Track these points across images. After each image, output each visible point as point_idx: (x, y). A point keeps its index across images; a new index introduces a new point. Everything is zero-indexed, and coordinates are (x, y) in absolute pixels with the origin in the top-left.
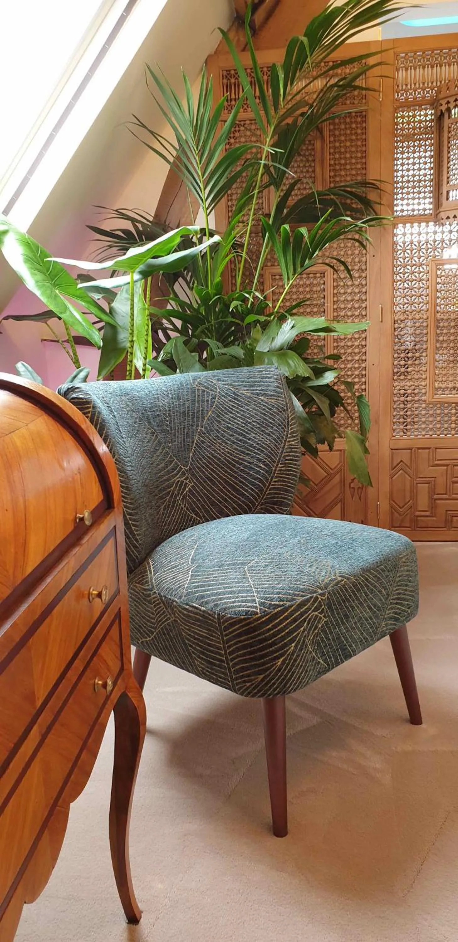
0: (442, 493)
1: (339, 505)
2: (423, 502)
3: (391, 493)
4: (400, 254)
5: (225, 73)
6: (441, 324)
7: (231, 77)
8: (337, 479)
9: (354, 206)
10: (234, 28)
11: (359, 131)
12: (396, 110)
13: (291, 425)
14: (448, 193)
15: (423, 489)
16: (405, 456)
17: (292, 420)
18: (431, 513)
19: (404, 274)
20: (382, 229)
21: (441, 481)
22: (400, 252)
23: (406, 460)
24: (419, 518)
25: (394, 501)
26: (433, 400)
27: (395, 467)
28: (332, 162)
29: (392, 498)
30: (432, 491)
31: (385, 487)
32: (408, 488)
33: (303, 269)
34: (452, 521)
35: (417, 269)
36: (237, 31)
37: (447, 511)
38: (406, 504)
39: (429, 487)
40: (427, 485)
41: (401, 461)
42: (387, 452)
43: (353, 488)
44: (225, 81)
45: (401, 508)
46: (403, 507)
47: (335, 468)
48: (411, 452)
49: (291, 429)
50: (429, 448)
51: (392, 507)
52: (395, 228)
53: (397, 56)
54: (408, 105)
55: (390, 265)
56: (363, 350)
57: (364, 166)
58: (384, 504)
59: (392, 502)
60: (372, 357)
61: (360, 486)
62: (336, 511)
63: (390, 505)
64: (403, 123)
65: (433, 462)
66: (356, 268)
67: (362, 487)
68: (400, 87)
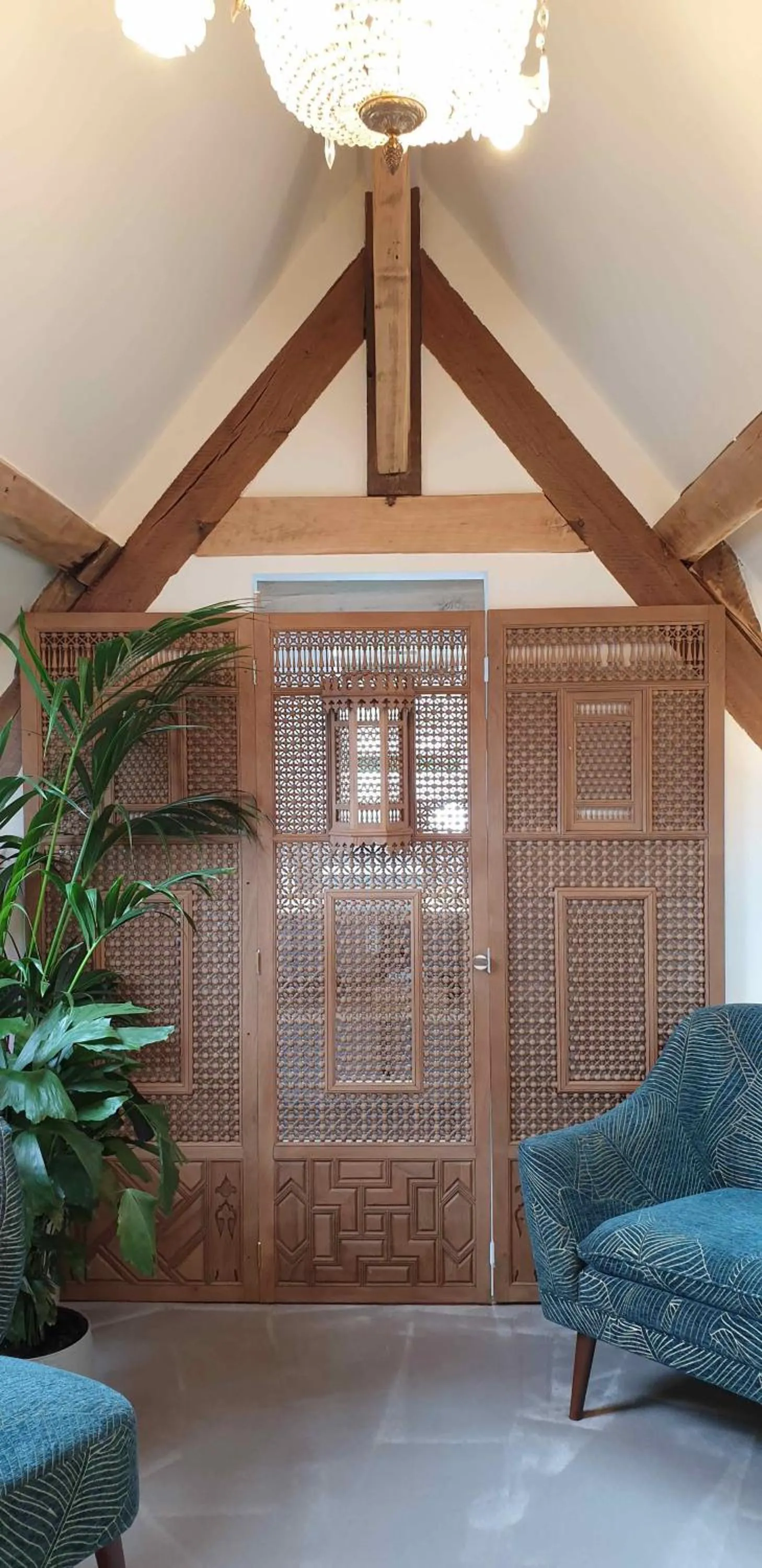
0: (350, 1228)
1: (201, 1246)
2: (323, 1242)
3: (277, 1228)
4: (285, 881)
5: (43, 636)
6: (343, 980)
7: (52, 640)
8: (197, 1205)
9: (221, 816)
10: (58, 580)
11: (228, 720)
12: (275, 697)
13: (8, 1210)
14: (337, 812)
15: (323, 1221)
16: (295, 1171)
17: (10, 1202)
18: (336, 1259)
19: (291, 909)
20: (259, 848)
21: (348, 1210)
22: (284, 878)
23: (298, 1177)
24: (318, 1268)
25: (282, 1241)
26: (334, 1089)
27: (281, 1189)
28: (191, 757)
29: (277, 1233)
30: (336, 1225)
31: (268, 1219)
32: (300, 1218)
33: (121, 920)
34: (366, 1271)
35: (309, 903)
36: (63, 586)
37: (358, 1257)
38: (298, 1246)
39: (331, 1218)
40: (328, 1216)
41: (291, 1179)
42: (270, 1165)
43: (222, 1219)
44: (44, 645)
45: (292, 1251)
46: (296, 1248)
47: (195, 1187)
48: (304, 1166)
49: (8, 1216)
50: (330, 1160)
51: (278, 1250)
52: (276, 847)
53: (274, 633)
54: (291, 693)
55: (271, 897)
56: (235, 1012)
57: (235, 764)
58: (266, 1245)
59: (278, 1242)
60: (247, 1023)
61: (232, 1215)
62: (197, 1254)
63: (276, 1246)
64: (285, 713)
65: (335, 1181)
66: (225, 897)
67: (237, 1216)
68: (281, 670)
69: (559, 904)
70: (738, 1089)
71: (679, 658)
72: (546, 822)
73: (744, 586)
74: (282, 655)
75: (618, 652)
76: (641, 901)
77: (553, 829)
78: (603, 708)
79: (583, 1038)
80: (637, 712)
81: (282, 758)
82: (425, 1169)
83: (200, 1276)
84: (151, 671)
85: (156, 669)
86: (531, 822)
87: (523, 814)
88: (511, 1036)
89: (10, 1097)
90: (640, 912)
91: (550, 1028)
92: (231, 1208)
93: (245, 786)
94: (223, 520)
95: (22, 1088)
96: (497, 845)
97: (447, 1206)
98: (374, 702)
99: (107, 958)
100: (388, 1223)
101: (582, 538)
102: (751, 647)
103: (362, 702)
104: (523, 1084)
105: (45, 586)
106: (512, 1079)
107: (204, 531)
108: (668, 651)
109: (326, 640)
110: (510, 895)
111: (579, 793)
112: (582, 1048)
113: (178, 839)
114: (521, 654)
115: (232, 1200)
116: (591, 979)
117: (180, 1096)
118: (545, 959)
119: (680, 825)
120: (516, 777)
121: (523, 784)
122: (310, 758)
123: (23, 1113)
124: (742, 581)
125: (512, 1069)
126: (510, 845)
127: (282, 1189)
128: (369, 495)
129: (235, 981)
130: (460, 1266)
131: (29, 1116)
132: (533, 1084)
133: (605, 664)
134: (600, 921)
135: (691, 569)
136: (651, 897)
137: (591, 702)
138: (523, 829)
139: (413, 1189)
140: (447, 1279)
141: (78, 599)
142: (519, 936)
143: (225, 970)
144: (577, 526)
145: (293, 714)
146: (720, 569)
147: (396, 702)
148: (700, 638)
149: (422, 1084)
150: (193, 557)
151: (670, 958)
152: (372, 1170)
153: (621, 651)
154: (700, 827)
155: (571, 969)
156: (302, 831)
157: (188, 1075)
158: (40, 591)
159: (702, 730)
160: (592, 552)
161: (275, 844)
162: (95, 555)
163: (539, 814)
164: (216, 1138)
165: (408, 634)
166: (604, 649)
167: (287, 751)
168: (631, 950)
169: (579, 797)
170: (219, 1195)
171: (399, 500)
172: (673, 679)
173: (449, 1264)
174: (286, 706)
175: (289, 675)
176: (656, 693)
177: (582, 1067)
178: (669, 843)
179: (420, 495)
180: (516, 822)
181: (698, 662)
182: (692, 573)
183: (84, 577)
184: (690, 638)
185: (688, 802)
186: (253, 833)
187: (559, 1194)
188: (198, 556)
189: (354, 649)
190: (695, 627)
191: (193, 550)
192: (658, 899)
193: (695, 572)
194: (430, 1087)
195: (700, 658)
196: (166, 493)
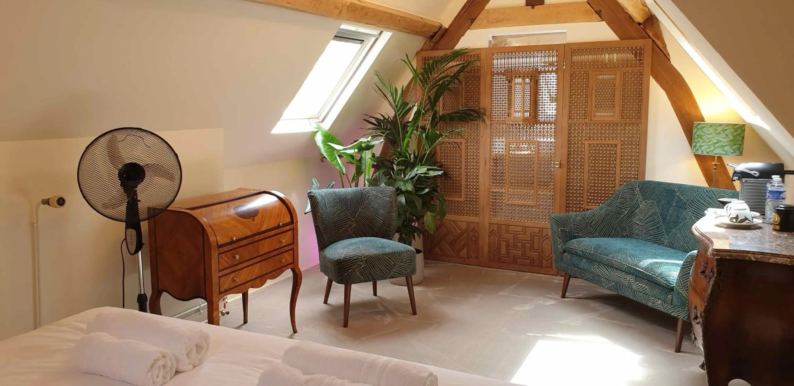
0: (512, 247)
1: (466, 247)
2: (503, 251)
3: (489, 244)
5: (423, 58)
7: (426, 60)
8: (465, 235)
9: (474, 115)
11: (477, 83)
12: (493, 76)
15: (503, 243)
16: (495, 228)
18: (507, 256)
20: (486, 126)
21: (511, 241)
24: (501, 258)
26: (508, 203)
28: (466, 96)
29: (489, 246)
30: (507, 246)
31: (486, 241)
32: (496, 242)
34: (517, 261)
36: (429, 42)
37: (514, 256)
39: (506, 243)
41: (494, 230)
42: (487, 225)
43: (473, 240)
44: (424, 61)
46: (495, 251)
47: (465, 230)
48: (498, 226)
49: (394, 209)
50: (506, 225)
51: (489, 251)
52: (491, 126)
53: (493, 54)
54: (498, 74)
55: (489, 141)
56: (478, 177)
57: (479, 99)
58: (486, 250)
59: (490, 249)
60: (481, 181)
61: (475, 239)
62: (465, 250)
63: (488, 249)
64: (496, 81)
65: (508, 231)
66: (475, 141)
67: (477, 240)
68: (495, 66)
69: (587, 146)
70: (637, 208)
71: (634, 59)
72: (583, 117)
73: (661, 31)
74: (495, 61)
75: (612, 57)
76: (616, 145)
77: (586, 120)
78: (606, 77)
79: (593, 191)
80: (618, 78)
81: (494, 96)
82: (537, 230)
83: (466, 257)
84: (448, 69)
85: (449, 68)
86: (578, 117)
87: (575, 115)
88: (568, 190)
89: (399, 185)
90: (615, 149)
91: (581, 187)
92: (475, 237)
93: (482, 105)
94: (478, 17)
95: (402, 183)
96: (565, 125)
97: (544, 243)
98: (520, 76)
99: (440, 159)
100: (524, 246)
101: (600, 16)
102: (663, 54)
103: (516, 77)
104: (571, 205)
105: (424, 42)
106: (567, 204)
107: (473, 21)
108: (630, 56)
109: (510, 56)
110: (570, 142)
111: (596, 107)
112: (592, 195)
113: (461, 123)
114: (576, 58)
115: (476, 235)
116: (597, 172)
117: (461, 202)
118: (580, 164)
119: (632, 118)
120: (573, 102)
121: (576, 104)
122: (503, 96)
123: (401, 189)
124: (660, 29)
125: (567, 200)
126: (570, 126)
127: (491, 233)
128: (527, 5)
129: (478, 168)
130: (548, 262)
131: (402, 189)
132: (575, 206)
133: (607, 61)
134: (601, 152)
135: (641, 26)
136: (619, 144)
137: (601, 75)
138: (575, 120)
139: (533, 236)
140: (543, 266)
141: (434, 46)
142: (572, 156)
143: (475, 164)
144: (599, 13)
145: (498, 81)
146: (652, 25)
147: (528, 76)
148: (642, 51)
149: (536, 203)
150: (469, 30)
151: (626, 165)
152: (519, 229)
153: (613, 56)
154: (639, 120)
155: (589, 168)
156: (500, 120)
157: (463, 195)
158: (423, 44)
159: (641, 84)
160: (604, 22)
161: (491, 124)
162: (437, 32)
163: (581, 115)
164: (471, 215)
165: (538, 53)
166: (607, 56)
167: (496, 93)
168: (611, 162)
169: (596, 109)
170: (472, 233)
171: (536, 7)
172: (632, 66)
173: (544, 261)
174: (496, 79)
175: (497, 68)
176: (625, 71)
177: (592, 201)
178: (627, 125)
179: (543, 4)
180: (573, 117)
181: (641, 60)
182: (641, 28)
183: (435, 39)
184: (638, 51)
185: (635, 110)
186: (484, 120)
187: (559, 230)
188: (471, 30)
189: (519, 59)
190: (640, 48)
191: (469, 28)
192: (622, 145)
193: (642, 27)
194: (539, 204)
195: (642, 59)
196: (461, 10)
